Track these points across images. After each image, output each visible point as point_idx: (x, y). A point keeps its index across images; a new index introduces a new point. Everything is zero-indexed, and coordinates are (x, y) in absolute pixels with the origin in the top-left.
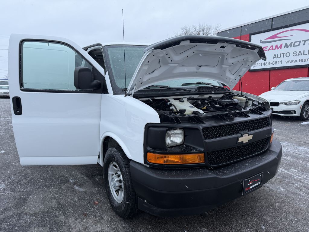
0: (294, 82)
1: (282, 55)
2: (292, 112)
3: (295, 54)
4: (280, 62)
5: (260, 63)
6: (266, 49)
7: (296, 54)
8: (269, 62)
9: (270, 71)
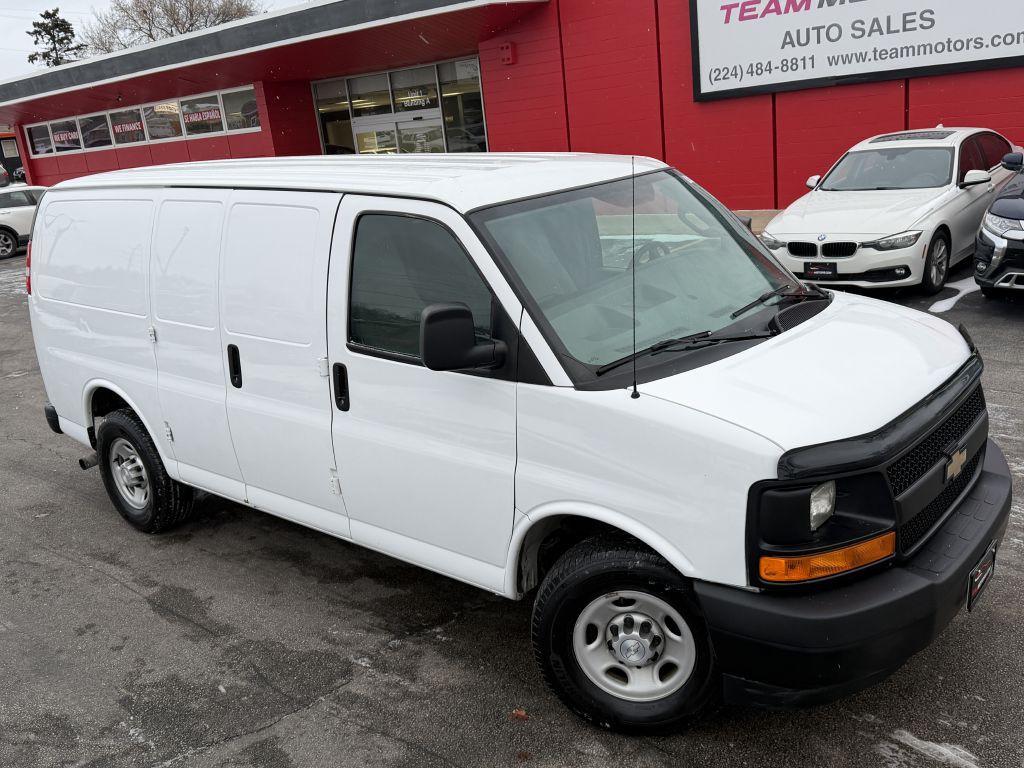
0: (886, 157)
1: (813, 34)
2: (898, 272)
3: (859, 30)
4: (809, 63)
5: (735, 67)
6: (754, 9)
7: (863, 31)
8: (769, 63)
9: (774, 96)
